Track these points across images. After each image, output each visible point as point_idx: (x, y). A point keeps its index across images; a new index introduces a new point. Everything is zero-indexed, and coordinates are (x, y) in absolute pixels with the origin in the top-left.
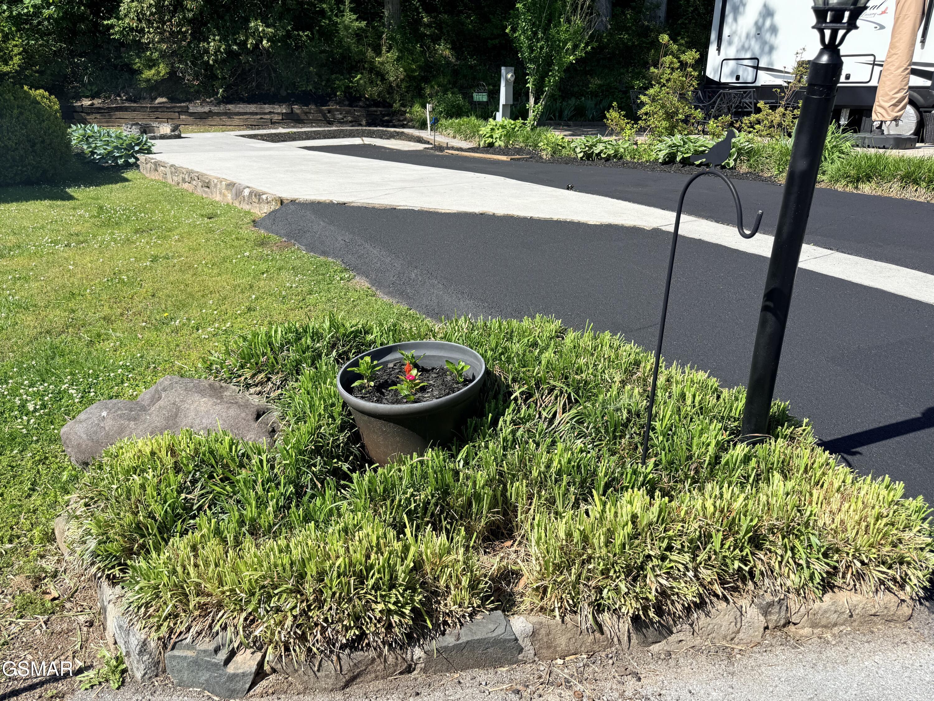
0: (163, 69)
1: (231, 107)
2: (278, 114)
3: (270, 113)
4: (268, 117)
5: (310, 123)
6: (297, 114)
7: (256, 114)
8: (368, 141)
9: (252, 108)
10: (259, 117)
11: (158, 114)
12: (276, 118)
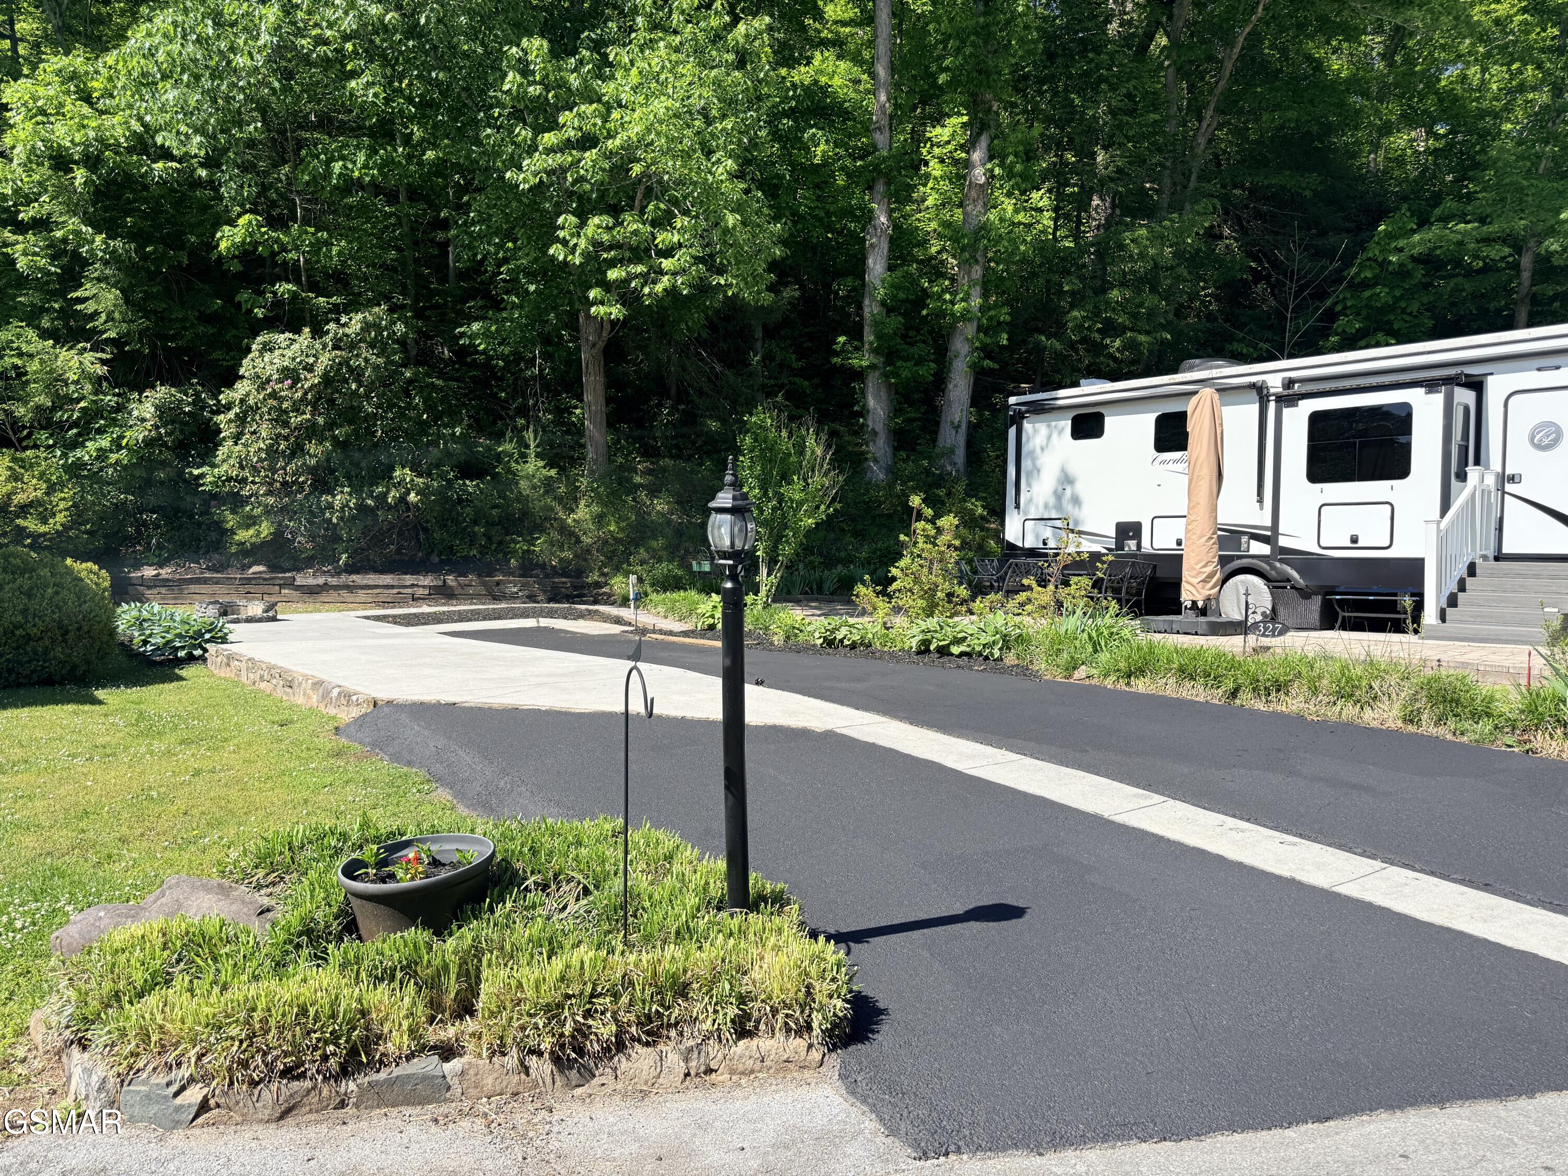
0: (265, 529)
1: (357, 578)
2: (424, 587)
3: (413, 586)
4: (409, 591)
5: (470, 598)
6: (451, 587)
7: (392, 587)
8: (545, 622)
9: (387, 579)
10: (395, 591)
11: (248, 588)
12: (420, 592)
